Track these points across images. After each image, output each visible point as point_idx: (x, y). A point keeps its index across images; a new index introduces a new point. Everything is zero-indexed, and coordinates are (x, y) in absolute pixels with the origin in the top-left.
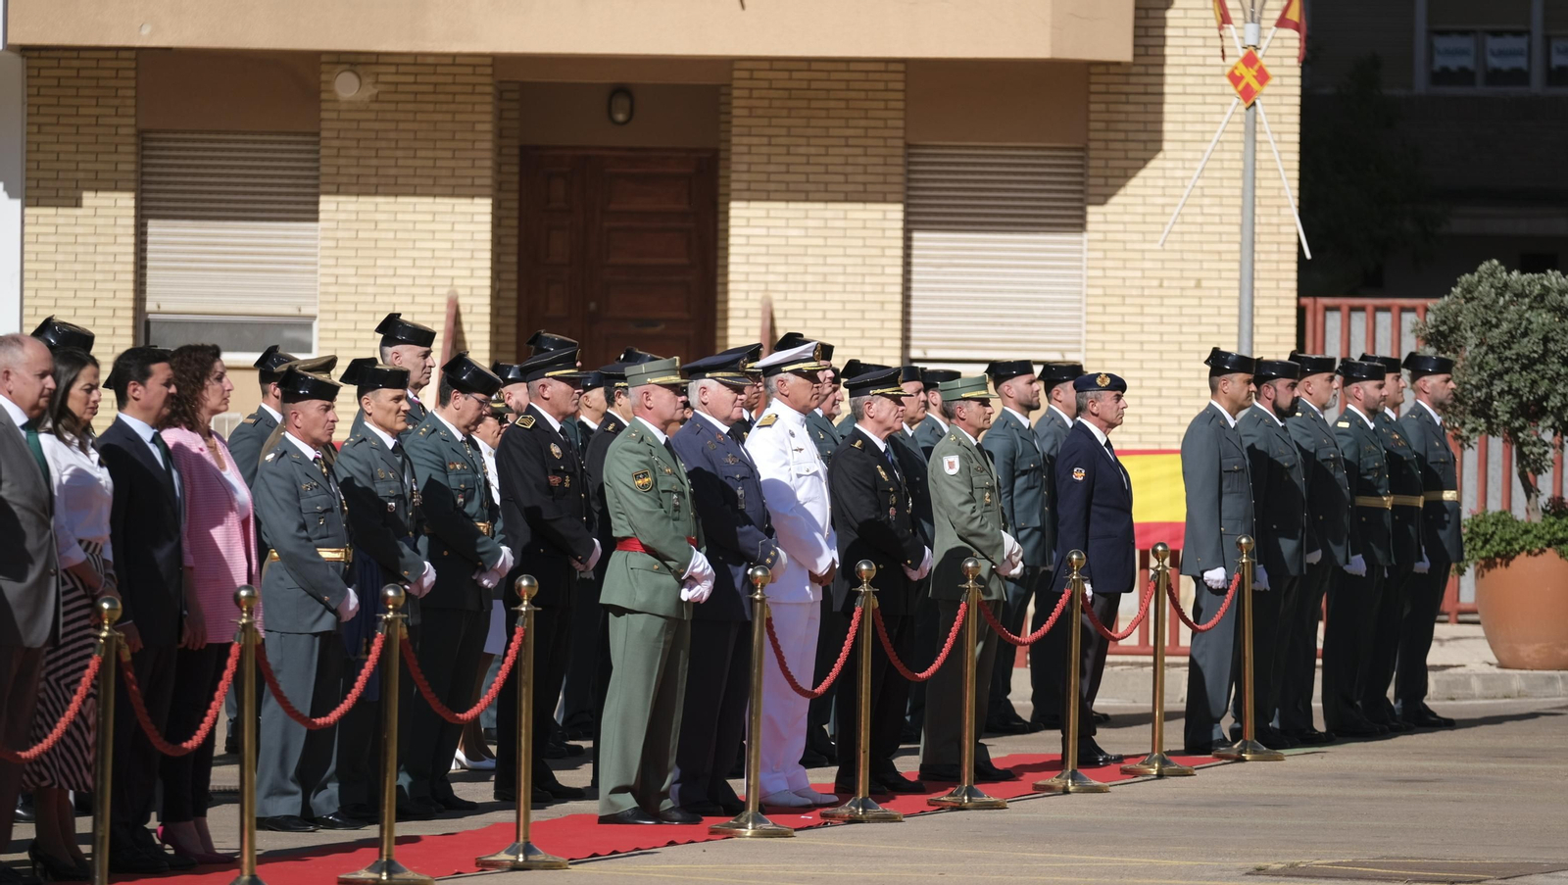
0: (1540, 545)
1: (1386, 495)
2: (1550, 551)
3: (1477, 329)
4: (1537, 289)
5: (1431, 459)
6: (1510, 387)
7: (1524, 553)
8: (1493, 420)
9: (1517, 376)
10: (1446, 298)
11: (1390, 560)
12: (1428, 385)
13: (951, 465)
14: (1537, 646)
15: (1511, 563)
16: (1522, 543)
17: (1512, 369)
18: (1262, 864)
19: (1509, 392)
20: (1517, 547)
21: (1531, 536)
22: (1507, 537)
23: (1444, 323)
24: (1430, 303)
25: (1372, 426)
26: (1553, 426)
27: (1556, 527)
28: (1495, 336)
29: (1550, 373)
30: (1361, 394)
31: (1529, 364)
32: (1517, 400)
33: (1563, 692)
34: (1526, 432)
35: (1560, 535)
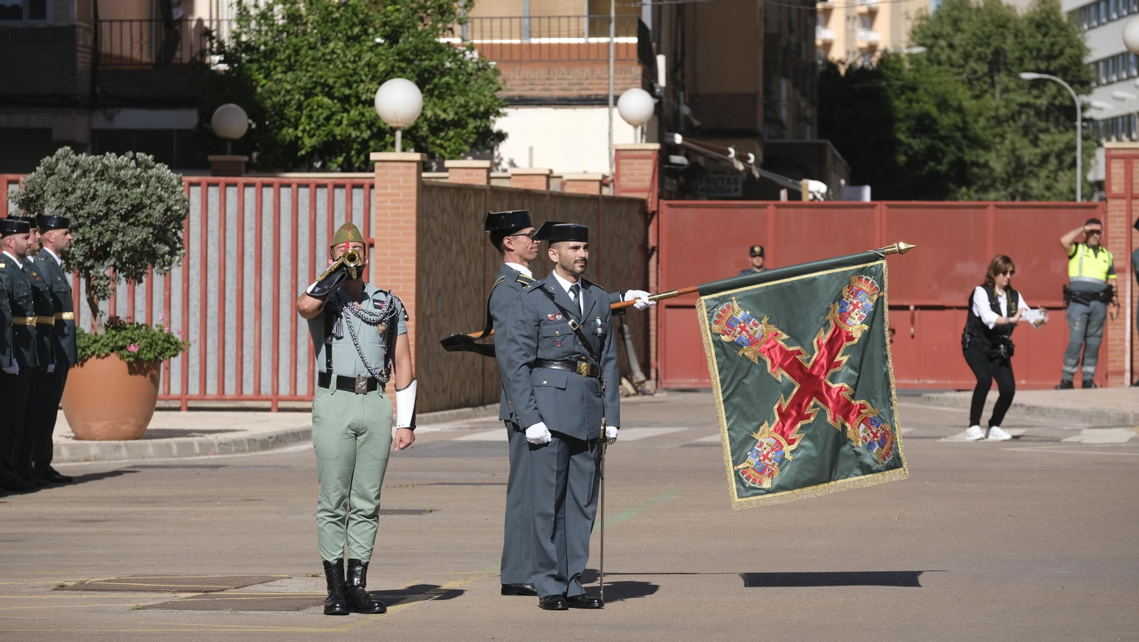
0: (106, 351)
1: (31, 316)
2: (113, 355)
3: (58, 195)
4: (99, 167)
5: (55, 290)
6: (83, 237)
7: (95, 357)
8: (70, 261)
9: (88, 229)
10: (33, 174)
11: (35, 362)
12: (53, 236)
14: (104, 423)
15: (85, 364)
16: (93, 350)
17: (85, 224)
18: (60, 582)
19: (84, 240)
20: (89, 353)
21: (99, 344)
22: (83, 345)
23: (32, 191)
24: (22, 178)
25: (21, 266)
26: (114, 266)
27: (117, 337)
28: (72, 200)
29: (112, 227)
30: (13, 244)
31: (97, 220)
32: (88, 247)
33: (126, 456)
34: (95, 270)
35: (121, 343)
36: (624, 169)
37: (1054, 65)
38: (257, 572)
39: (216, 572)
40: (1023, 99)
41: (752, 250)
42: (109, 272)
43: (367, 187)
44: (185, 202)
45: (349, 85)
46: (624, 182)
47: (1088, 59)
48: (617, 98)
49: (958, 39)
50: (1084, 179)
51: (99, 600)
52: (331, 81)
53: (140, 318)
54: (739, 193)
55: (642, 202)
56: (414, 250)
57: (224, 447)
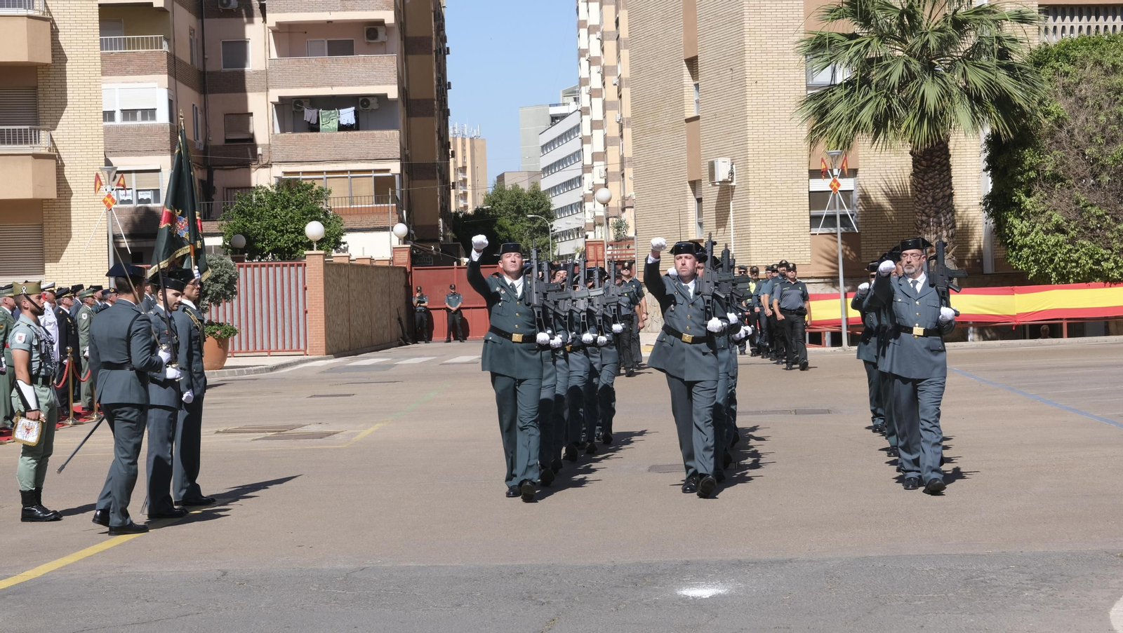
13: (85, 316)
14: (214, 363)
26: (209, 300)
27: (211, 329)
33: (222, 377)
35: (213, 331)
36: (397, 256)
37: (541, 211)
38: (296, 422)
39: (279, 423)
40: (529, 225)
41: (451, 286)
42: (207, 302)
43: (303, 265)
44: (237, 274)
45: (283, 225)
46: (397, 260)
47: (552, 209)
48: (393, 227)
49: (503, 203)
50: (553, 254)
51: (236, 437)
52: (276, 224)
53: (221, 321)
54: (432, 264)
55: (405, 268)
56: (323, 290)
57: (256, 372)
